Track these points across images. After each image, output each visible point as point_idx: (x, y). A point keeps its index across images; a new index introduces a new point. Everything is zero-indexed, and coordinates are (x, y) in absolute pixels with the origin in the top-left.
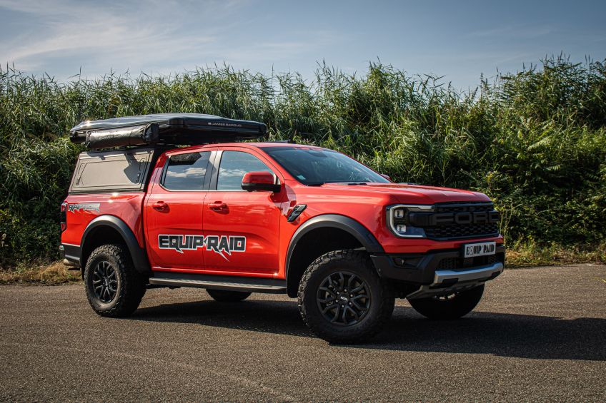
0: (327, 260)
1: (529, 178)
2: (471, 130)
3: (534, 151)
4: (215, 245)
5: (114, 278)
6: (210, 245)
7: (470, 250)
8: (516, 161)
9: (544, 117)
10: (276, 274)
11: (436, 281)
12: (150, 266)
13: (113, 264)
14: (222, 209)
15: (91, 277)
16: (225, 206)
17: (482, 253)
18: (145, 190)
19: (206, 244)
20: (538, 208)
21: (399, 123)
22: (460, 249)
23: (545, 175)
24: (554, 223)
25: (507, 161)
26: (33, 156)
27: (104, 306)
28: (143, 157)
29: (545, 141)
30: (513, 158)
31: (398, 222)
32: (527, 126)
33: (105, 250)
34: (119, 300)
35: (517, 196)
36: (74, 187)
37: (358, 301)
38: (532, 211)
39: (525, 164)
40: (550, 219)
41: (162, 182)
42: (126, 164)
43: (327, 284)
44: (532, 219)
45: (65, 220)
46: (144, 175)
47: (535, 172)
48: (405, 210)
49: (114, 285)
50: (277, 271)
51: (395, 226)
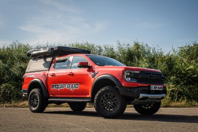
0: (104, 89)
1: (186, 79)
2: (167, 63)
3: (188, 70)
4: (69, 87)
5: (37, 99)
6: (68, 87)
7: (153, 87)
8: (182, 74)
9: (192, 59)
10: (88, 96)
11: (140, 97)
12: (49, 95)
13: (37, 95)
14: (72, 75)
15: (30, 99)
16: (73, 74)
17: (157, 89)
18: (49, 70)
19: (66, 87)
20: (189, 89)
21: (143, 60)
22: (149, 87)
23: (192, 78)
24: (194, 94)
25: (179, 74)
26: (21, 68)
27: (34, 109)
28: (49, 60)
29: (192, 67)
30: (181, 73)
31: (127, 76)
32: (185, 62)
33: (35, 90)
34: (39, 107)
35: (182, 85)
36: (27, 71)
37: (114, 103)
38: (187, 90)
39: (185, 75)
40: (193, 93)
41: (54, 67)
42: (44, 62)
43: (104, 98)
44: (187, 92)
45: (23, 81)
46: (49, 65)
47: (188, 77)
48: (130, 72)
49: (37, 102)
50: (88, 95)
51: (127, 78)
